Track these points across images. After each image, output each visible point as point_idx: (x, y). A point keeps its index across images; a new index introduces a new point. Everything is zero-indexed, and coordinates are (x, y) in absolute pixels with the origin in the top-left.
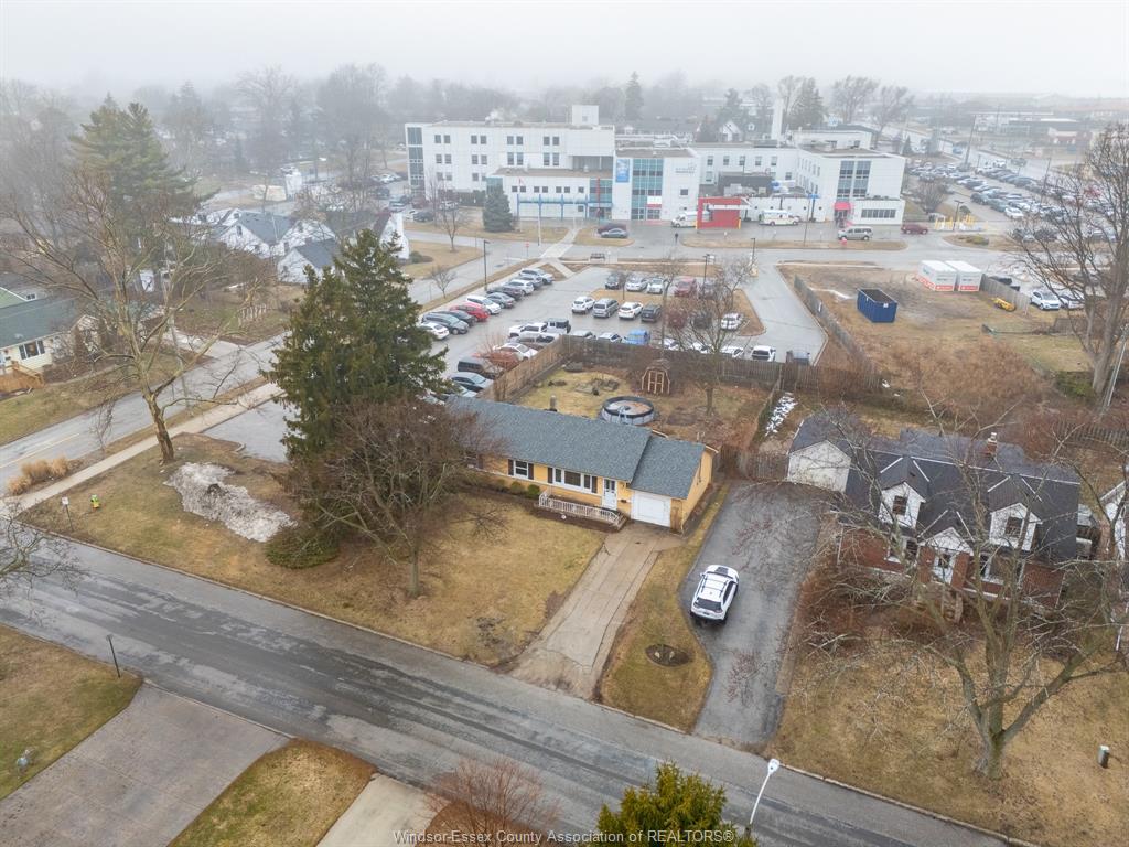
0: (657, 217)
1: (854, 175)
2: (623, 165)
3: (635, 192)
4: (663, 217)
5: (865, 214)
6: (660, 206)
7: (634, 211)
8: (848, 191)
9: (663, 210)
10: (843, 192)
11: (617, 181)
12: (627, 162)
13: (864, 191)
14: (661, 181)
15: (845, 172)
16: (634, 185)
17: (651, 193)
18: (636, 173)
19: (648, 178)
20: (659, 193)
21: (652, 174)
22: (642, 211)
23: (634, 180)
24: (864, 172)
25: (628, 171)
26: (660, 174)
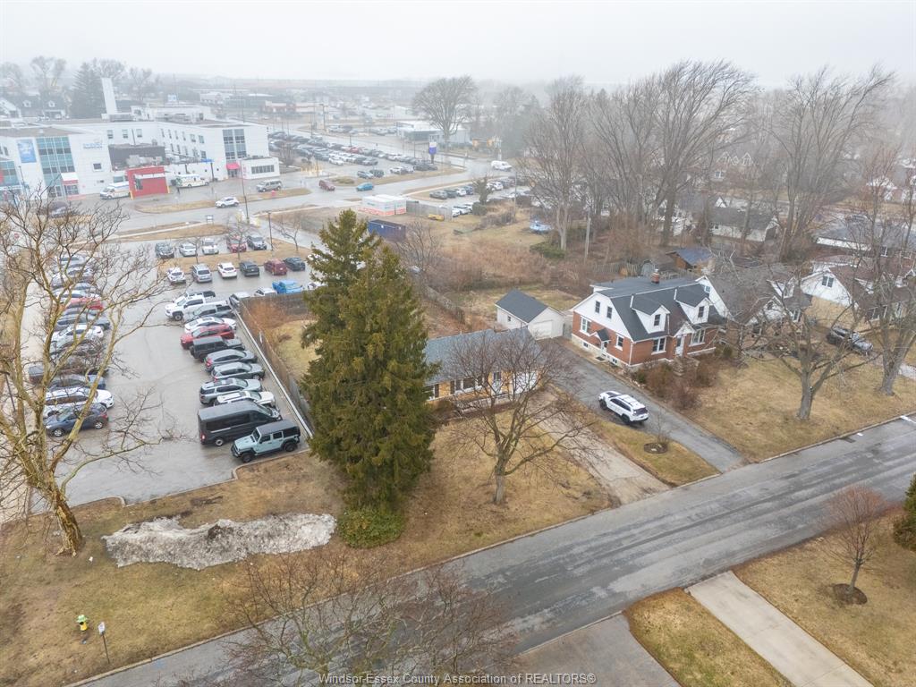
0: (77, 192)
1: (234, 141)
2: (25, 146)
3: (46, 171)
4: (82, 191)
5: (255, 170)
6: (76, 181)
7: (50, 189)
8: (233, 154)
9: (80, 185)
10: (229, 155)
12: (30, 142)
13: (244, 153)
14: (71, 157)
15: (227, 139)
16: (43, 165)
17: (64, 170)
18: (42, 152)
19: (56, 155)
20: (72, 169)
21: (60, 151)
22: (58, 188)
23: (42, 159)
24: (241, 138)
25: (32, 152)
26: (68, 151)
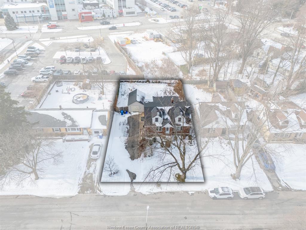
1: (122, 2)
2: (51, 2)
5: (127, 13)
7: (58, 17)
8: (121, 6)
9: (68, 16)
11: (50, 8)
13: (125, 6)
14: (65, 6)
16: (56, 9)
18: (56, 5)
19: (60, 6)
22: (61, 17)
25: (53, 4)
